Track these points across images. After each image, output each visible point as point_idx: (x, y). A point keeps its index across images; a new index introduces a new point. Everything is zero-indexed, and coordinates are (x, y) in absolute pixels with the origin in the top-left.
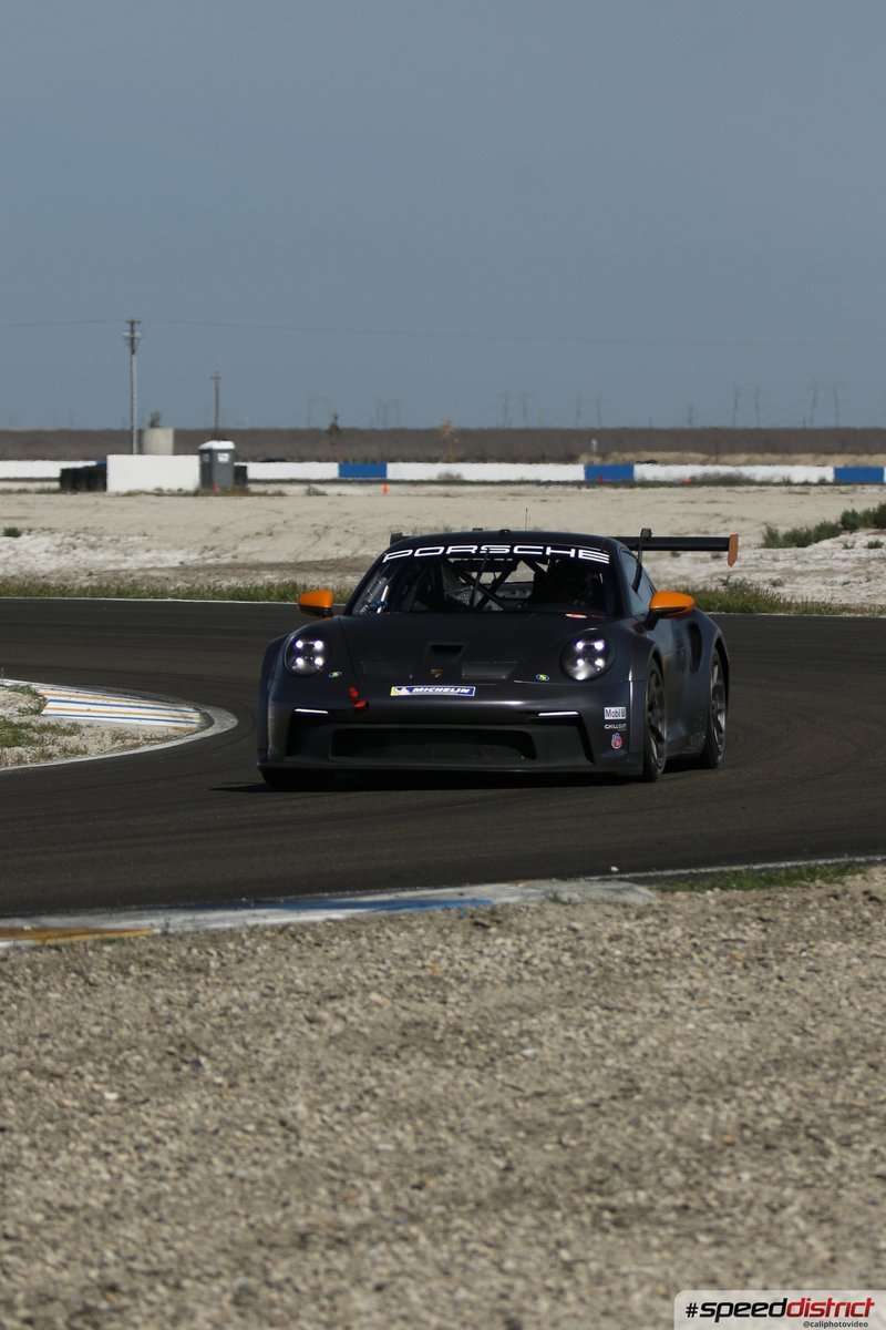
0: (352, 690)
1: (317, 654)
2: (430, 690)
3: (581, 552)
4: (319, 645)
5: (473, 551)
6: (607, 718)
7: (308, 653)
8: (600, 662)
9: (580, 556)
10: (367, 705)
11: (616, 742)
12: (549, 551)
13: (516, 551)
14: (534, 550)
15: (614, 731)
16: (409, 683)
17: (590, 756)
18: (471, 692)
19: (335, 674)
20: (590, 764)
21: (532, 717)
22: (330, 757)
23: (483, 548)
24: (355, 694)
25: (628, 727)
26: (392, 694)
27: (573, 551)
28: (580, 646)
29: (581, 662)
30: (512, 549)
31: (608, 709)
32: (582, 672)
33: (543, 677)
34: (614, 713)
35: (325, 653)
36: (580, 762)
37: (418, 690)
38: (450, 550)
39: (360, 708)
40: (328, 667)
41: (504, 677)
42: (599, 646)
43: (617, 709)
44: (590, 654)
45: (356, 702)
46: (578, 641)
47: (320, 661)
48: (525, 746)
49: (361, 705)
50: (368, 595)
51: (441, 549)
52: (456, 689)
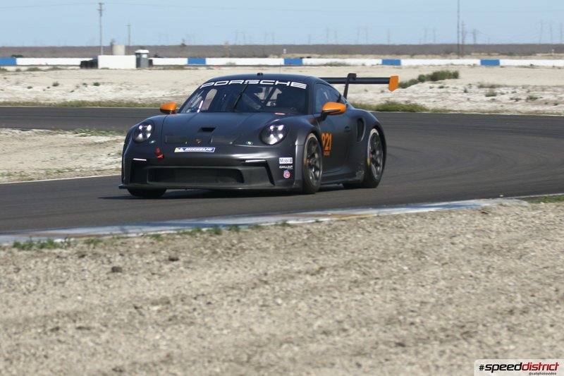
0: (158, 149)
1: (147, 132)
2: (194, 149)
4: (149, 128)
6: (280, 163)
7: (144, 131)
8: (281, 136)
10: (163, 157)
11: (287, 175)
12: (277, 83)
15: (285, 169)
16: (184, 146)
17: (271, 181)
18: (212, 150)
19: (153, 142)
20: (272, 185)
21: (242, 163)
22: (148, 182)
23: (247, 81)
24: (158, 152)
25: (294, 167)
26: (175, 151)
28: (272, 128)
29: (272, 136)
31: (281, 158)
32: (273, 140)
33: (249, 143)
35: (152, 131)
36: (266, 185)
37: (188, 149)
38: (231, 82)
39: (160, 158)
40: (151, 138)
41: (231, 143)
42: (281, 128)
43: (287, 158)
44: (276, 132)
45: (158, 155)
46: (271, 125)
47: (149, 135)
48: (240, 177)
49: (160, 156)
50: (192, 104)
51: (227, 82)
52: (206, 149)
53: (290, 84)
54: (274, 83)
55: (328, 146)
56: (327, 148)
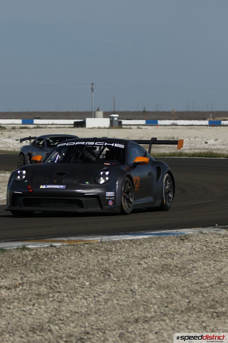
0: (29, 186)
1: (23, 175)
2: (52, 186)
3: (116, 144)
4: (24, 172)
5: (83, 144)
6: (107, 195)
7: (21, 174)
8: (107, 178)
9: (115, 146)
10: (33, 191)
11: (111, 203)
12: (106, 144)
13: (96, 144)
14: (101, 143)
15: (110, 200)
16: (46, 184)
17: (101, 207)
18: (64, 187)
19: (26, 181)
20: (101, 209)
21: (82, 195)
22: (23, 207)
23: (86, 143)
24: (30, 188)
25: (115, 198)
26: (40, 188)
27: (113, 144)
28: (102, 173)
29: (102, 178)
30: (95, 143)
31: (107, 193)
32: (102, 181)
33: (87, 183)
34: (109, 194)
35: (26, 175)
36: (98, 209)
37: (48, 186)
38: (77, 143)
39: (31, 192)
40: (25, 179)
41: (76, 183)
42: (107, 173)
43: (111, 193)
44: (104, 176)
45: (30, 190)
46: (101, 172)
47: (24, 177)
48: (80, 204)
49: (31, 191)
50: (51, 157)
51: (74, 143)
52: (60, 186)
53: (114, 145)
55: (138, 184)
56: (137, 186)
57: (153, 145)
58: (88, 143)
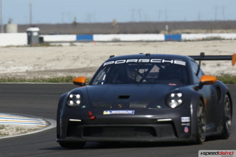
0: (90, 112)
1: (76, 99)
4: (78, 96)
6: (182, 121)
7: (74, 99)
8: (180, 101)
10: (95, 118)
11: (186, 130)
12: (164, 61)
15: (185, 126)
16: (110, 110)
17: (176, 135)
18: (133, 112)
20: (176, 138)
21: (155, 121)
22: (82, 137)
23: (140, 60)
24: (91, 114)
25: (191, 124)
26: (104, 114)
28: (173, 95)
29: (173, 101)
31: (183, 118)
33: (159, 107)
35: (80, 99)
36: (172, 138)
37: (114, 112)
38: (128, 61)
40: (81, 104)
41: (145, 107)
42: (180, 95)
43: (186, 118)
44: (176, 98)
45: (91, 117)
46: (172, 93)
47: (79, 102)
48: (153, 132)
49: (93, 118)
50: (98, 78)
51: (125, 61)
52: (127, 111)
53: (173, 62)
54: (161, 61)
57: (202, 62)
58: (142, 61)
